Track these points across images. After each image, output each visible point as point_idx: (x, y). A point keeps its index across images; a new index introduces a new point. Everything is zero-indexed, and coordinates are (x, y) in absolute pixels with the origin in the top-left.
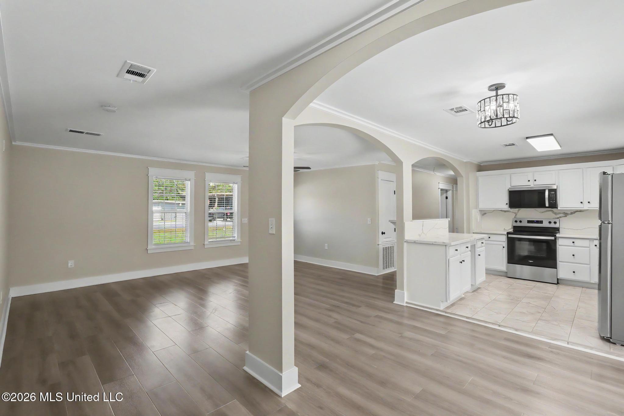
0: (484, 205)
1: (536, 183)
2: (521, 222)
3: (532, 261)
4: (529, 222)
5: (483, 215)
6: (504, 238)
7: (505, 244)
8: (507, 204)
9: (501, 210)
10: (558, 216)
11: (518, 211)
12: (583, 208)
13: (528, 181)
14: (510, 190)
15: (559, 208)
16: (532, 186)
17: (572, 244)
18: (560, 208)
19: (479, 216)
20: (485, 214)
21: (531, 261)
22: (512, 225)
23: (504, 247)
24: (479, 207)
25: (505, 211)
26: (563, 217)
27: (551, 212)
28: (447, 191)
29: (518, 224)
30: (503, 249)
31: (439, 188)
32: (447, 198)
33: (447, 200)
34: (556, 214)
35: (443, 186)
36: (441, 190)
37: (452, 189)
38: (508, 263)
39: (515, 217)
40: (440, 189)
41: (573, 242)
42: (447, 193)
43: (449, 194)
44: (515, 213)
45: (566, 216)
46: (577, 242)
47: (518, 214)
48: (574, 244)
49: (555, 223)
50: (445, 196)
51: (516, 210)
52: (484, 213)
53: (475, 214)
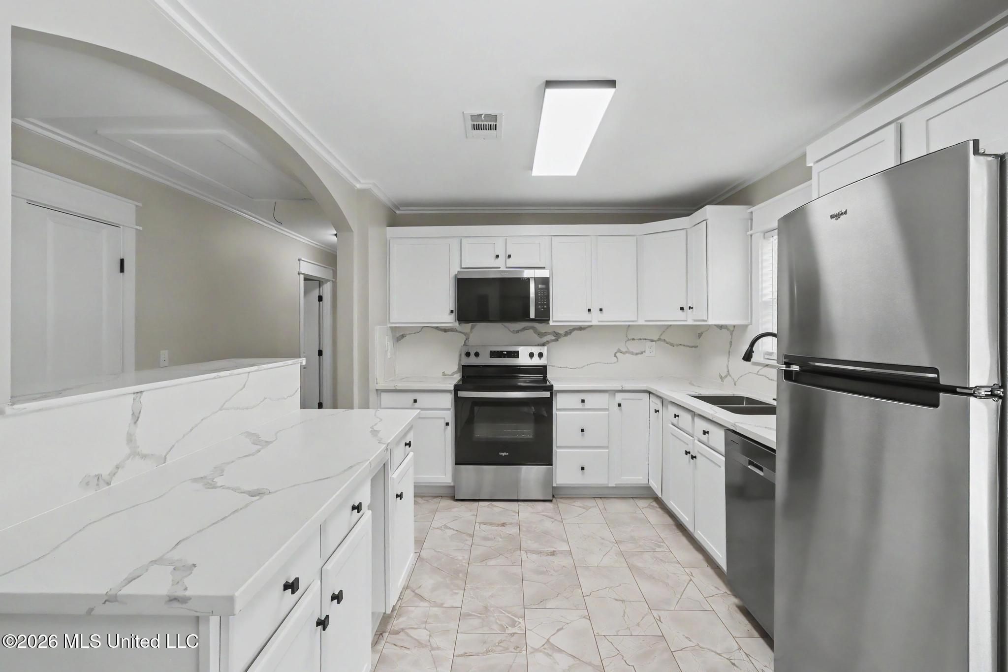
0: (401, 316)
1: (511, 263)
2: (477, 354)
3: (506, 454)
4: (494, 354)
5: (398, 341)
6: (447, 401)
7: (449, 416)
8: (452, 312)
9: (437, 328)
10: (545, 339)
11: (472, 328)
12: (591, 321)
13: (494, 256)
14: (460, 276)
15: (551, 323)
16: (503, 269)
17: (580, 405)
18: (554, 321)
19: (388, 342)
20: (403, 336)
21: (503, 454)
22: (459, 364)
23: (447, 424)
24: (391, 321)
25: (445, 330)
26: (553, 341)
27: (531, 331)
28: (320, 282)
29: (473, 361)
30: (445, 430)
31: (299, 274)
32: (320, 299)
33: (321, 302)
34: (541, 335)
35: (310, 268)
36: (305, 279)
37: (331, 279)
38: (456, 464)
39: (465, 345)
40: (302, 276)
41: (583, 401)
42: (321, 289)
43: (327, 290)
44: (465, 334)
45: (557, 340)
46: (592, 400)
47: (471, 335)
48: (584, 405)
49: (541, 355)
50: (316, 294)
51: (467, 327)
52: (400, 335)
53: (380, 339)
